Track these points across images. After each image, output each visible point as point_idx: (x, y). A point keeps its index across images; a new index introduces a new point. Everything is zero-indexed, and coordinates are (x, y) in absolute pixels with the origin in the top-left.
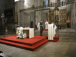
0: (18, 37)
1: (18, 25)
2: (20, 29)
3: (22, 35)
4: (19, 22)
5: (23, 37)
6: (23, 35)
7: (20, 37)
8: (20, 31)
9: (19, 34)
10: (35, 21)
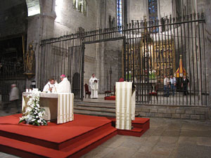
0: (24, 120)
1: (34, 84)
2: (31, 95)
3: (37, 115)
4: (37, 74)
5: (39, 119)
6: (40, 114)
7: (29, 118)
8: (30, 102)
9: (29, 109)
10: (83, 72)
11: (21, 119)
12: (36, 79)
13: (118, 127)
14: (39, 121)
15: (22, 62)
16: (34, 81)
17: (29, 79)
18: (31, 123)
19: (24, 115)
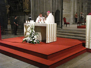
0: (26, 40)
2: (29, 25)
4: (32, 11)
5: (34, 40)
6: (35, 37)
7: (28, 39)
9: (28, 34)
11: (24, 39)
12: (31, 15)
13: (87, 47)
14: (35, 41)
15: (22, 4)
16: (30, 16)
17: (27, 15)
18: (30, 42)
19: (25, 37)
